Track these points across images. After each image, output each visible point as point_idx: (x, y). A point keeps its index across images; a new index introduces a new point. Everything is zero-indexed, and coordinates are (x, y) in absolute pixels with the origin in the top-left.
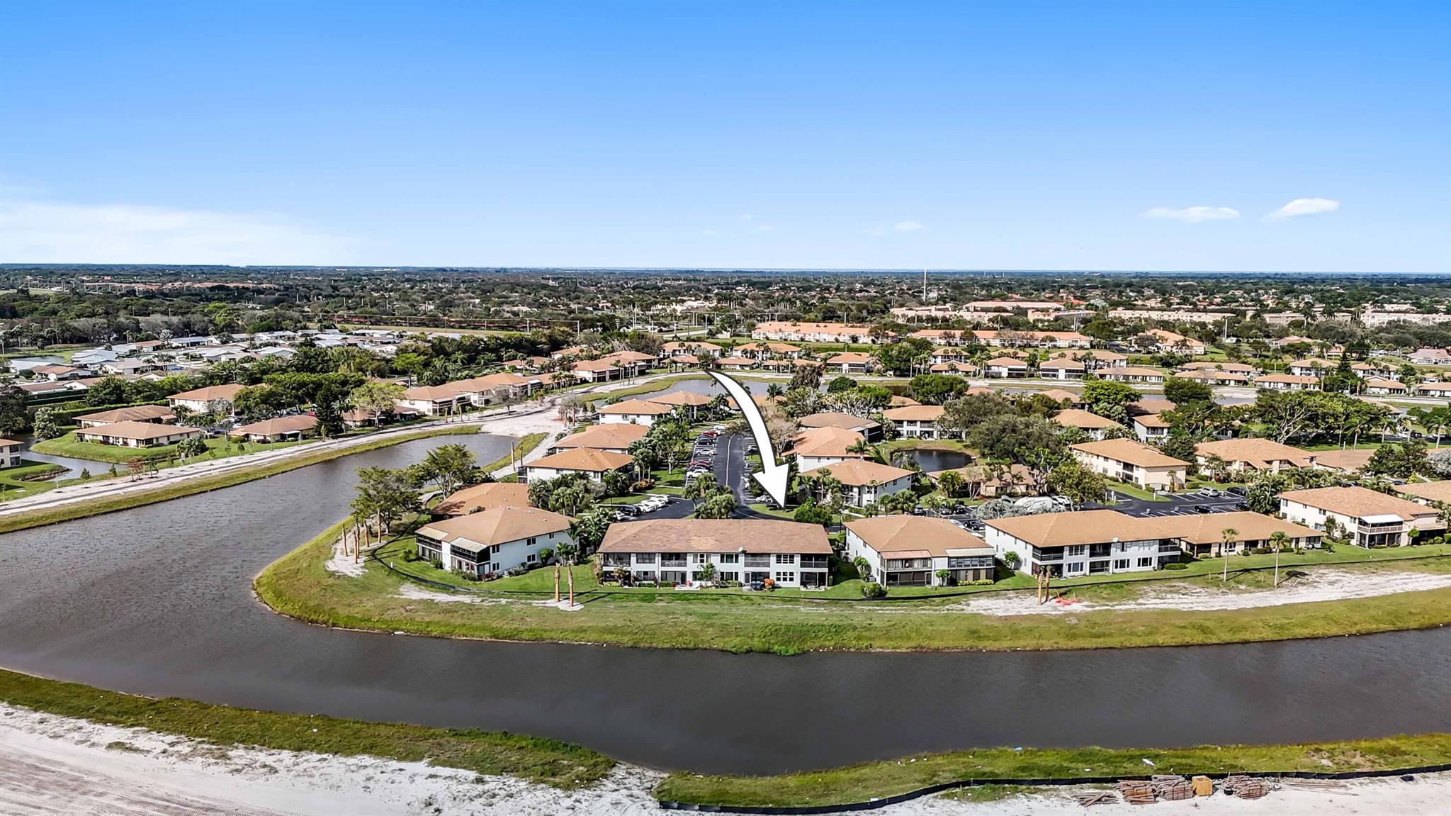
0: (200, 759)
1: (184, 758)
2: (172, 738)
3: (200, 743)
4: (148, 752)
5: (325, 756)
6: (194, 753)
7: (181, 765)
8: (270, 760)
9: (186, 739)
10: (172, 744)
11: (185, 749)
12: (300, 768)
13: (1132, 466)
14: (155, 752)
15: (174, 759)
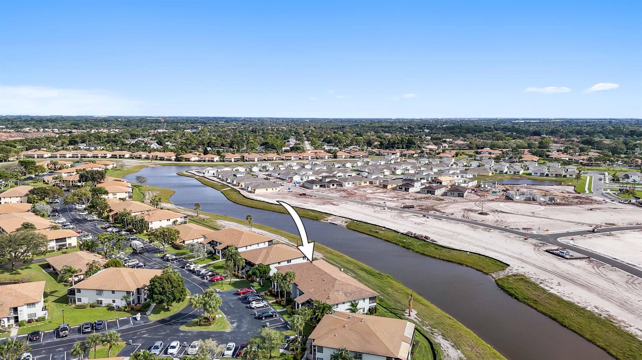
0: (618, 319)
1: (623, 321)
2: (627, 329)
3: (617, 323)
4: (637, 329)
5: (577, 304)
6: (620, 321)
7: (625, 320)
8: (595, 309)
9: (621, 327)
10: (627, 327)
11: (623, 324)
12: (586, 304)
13: (65, 238)
14: (633, 328)
15: (627, 323)
